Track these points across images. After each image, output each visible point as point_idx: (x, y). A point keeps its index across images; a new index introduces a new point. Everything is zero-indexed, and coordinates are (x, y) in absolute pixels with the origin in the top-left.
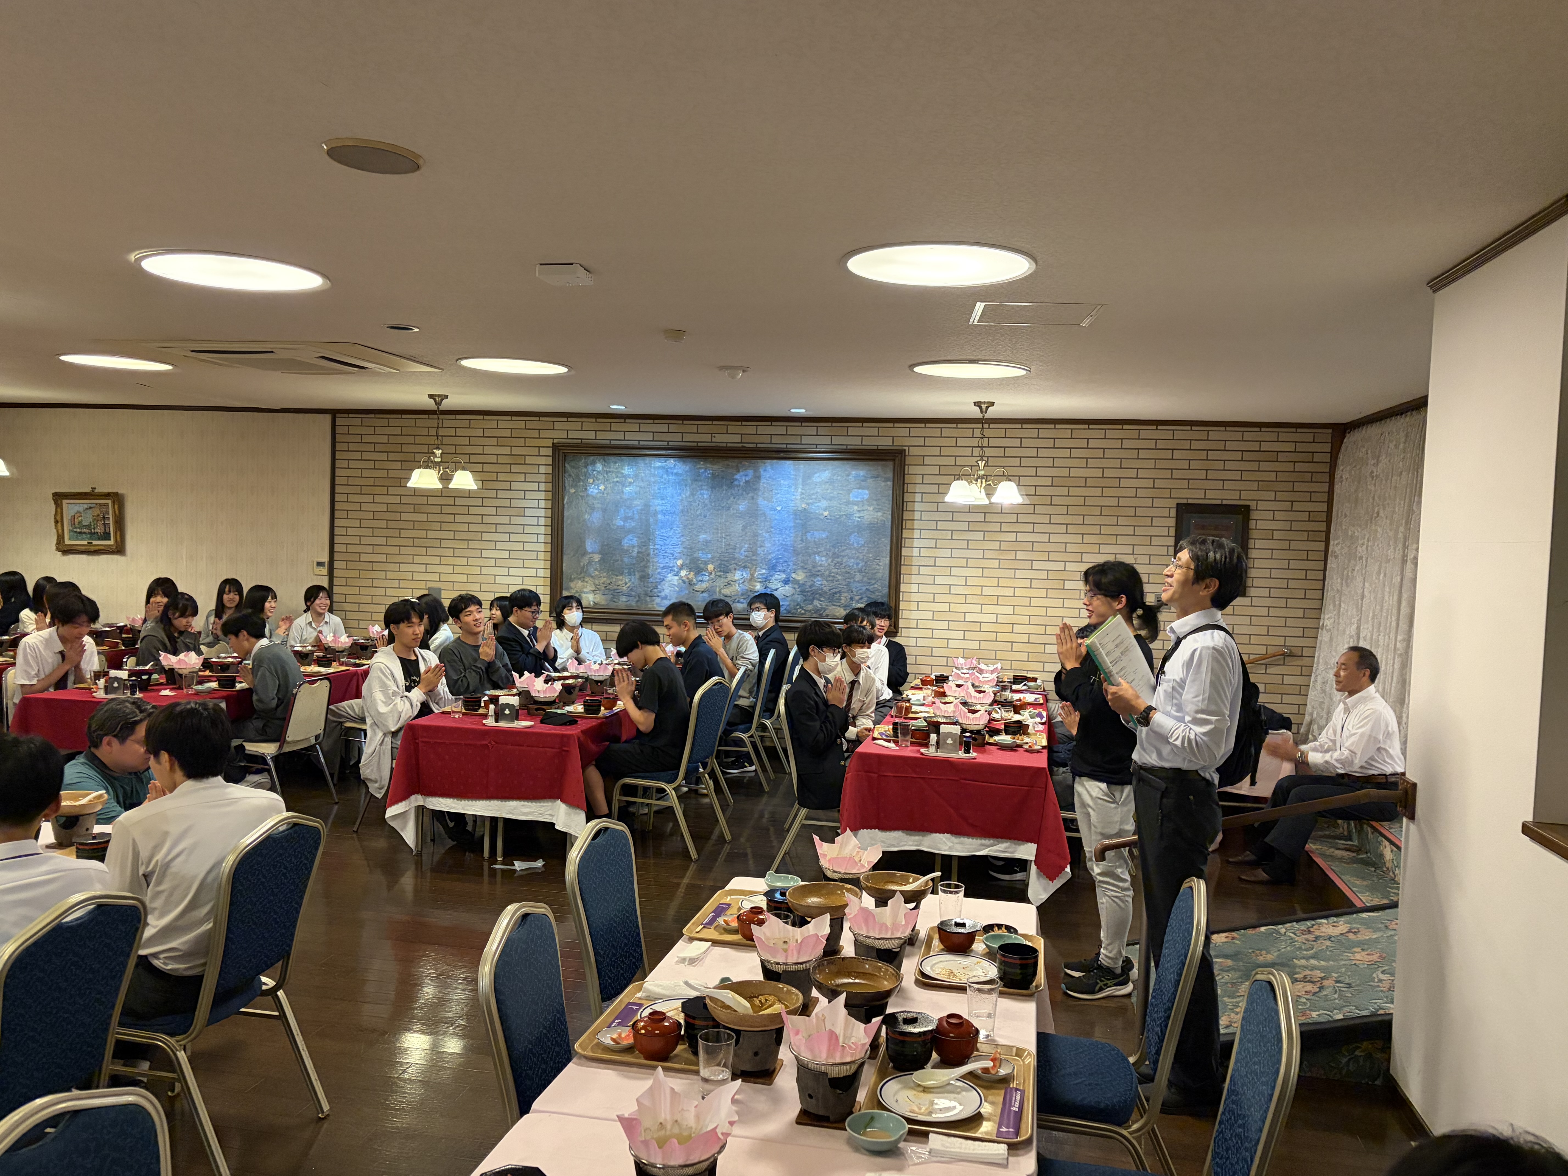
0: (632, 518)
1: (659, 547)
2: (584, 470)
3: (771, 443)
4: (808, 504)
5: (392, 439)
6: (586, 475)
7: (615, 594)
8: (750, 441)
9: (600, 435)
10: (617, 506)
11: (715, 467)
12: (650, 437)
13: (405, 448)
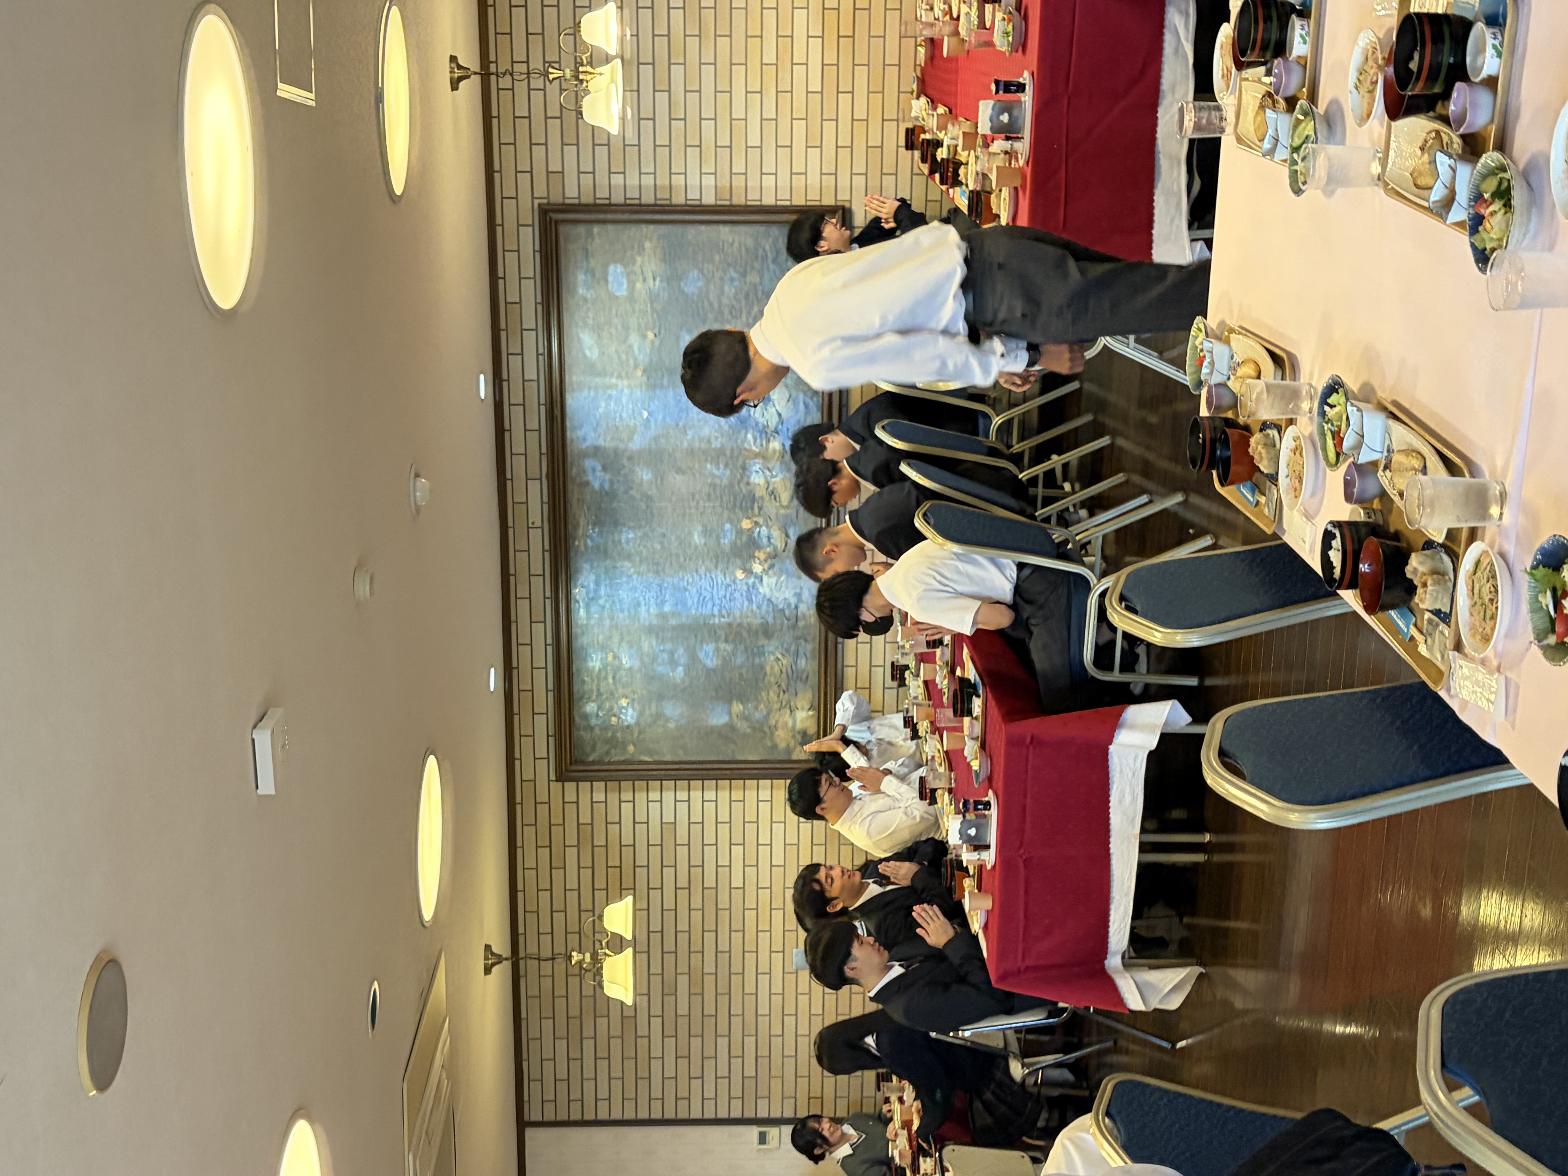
0: (672, 653)
1: (716, 612)
2: (597, 731)
3: (539, 431)
4: (636, 366)
5: (562, 1031)
6: (605, 727)
7: (794, 677)
8: (538, 464)
9: (540, 707)
10: (653, 678)
11: (582, 521)
12: (538, 628)
13: (574, 1011)
